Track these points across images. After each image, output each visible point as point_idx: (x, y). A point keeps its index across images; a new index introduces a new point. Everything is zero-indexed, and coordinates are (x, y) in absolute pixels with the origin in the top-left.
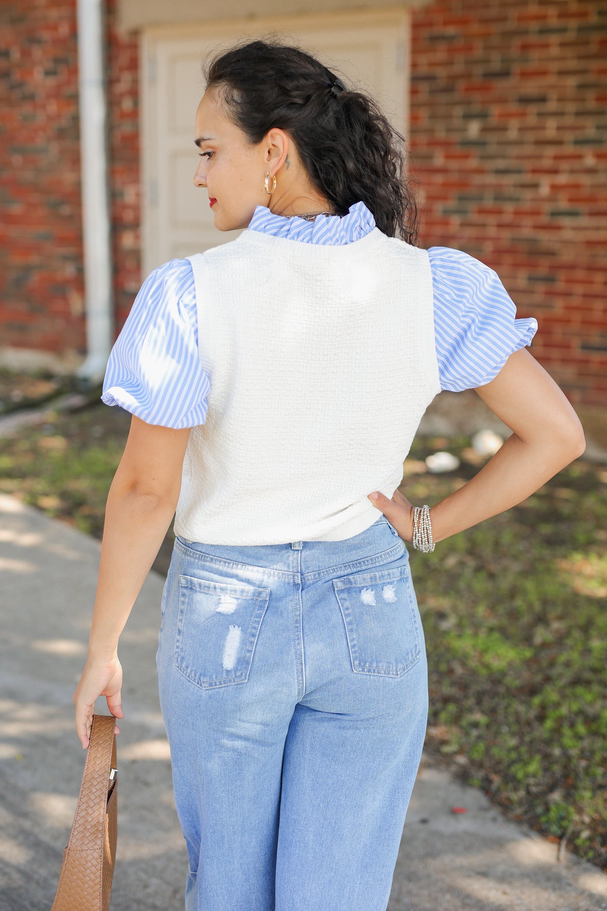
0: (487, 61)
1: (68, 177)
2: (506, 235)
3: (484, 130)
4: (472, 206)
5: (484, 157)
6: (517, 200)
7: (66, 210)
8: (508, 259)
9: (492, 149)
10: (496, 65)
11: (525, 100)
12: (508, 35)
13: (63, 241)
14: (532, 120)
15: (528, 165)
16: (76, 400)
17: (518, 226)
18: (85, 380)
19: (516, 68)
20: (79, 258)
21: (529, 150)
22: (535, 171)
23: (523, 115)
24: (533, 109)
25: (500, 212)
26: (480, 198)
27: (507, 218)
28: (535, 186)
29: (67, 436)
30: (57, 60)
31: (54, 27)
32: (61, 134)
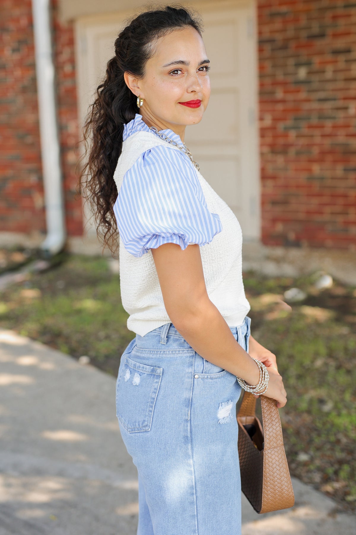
0: (309, 28)
1: (30, 118)
2: (327, 142)
3: (310, 73)
4: (303, 124)
5: (310, 91)
6: (334, 118)
7: (29, 139)
8: (329, 158)
9: (315, 85)
10: (316, 29)
11: (336, 52)
12: (323, 10)
13: (28, 160)
14: (341, 65)
15: (340, 94)
16: (41, 265)
17: (336, 135)
18: (47, 251)
19: (329, 31)
20: (39, 171)
21: (340, 85)
22: (345, 99)
23: (335, 62)
24: (342, 58)
25: (322, 127)
26: (309, 118)
27: (328, 130)
28: (346, 108)
29: (42, 289)
30: (20, 42)
31: (17, 20)
32: (24, 90)
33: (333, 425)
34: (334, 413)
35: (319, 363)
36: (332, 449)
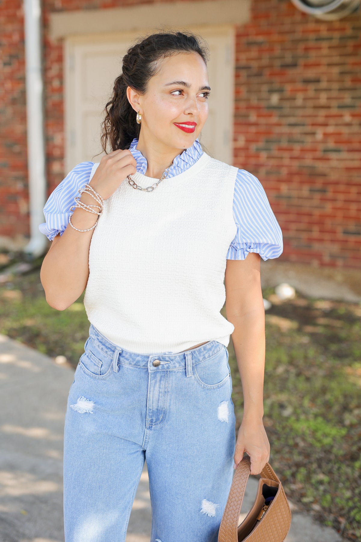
0: (283, 57)
1: (18, 128)
2: (296, 164)
3: (281, 99)
4: (274, 146)
5: (281, 116)
6: (303, 142)
7: (17, 148)
8: (297, 179)
9: (287, 111)
10: (288, 59)
11: (307, 81)
12: (296, 42)
13: (14, 167)
14: (311, 93)
15: (308, 121)
16: (23, 267)
17: (303, 158)
18: (30, 254)
19: (301, 62)
20: (25, 178)
21: (310, 111)
22: (313, 125)
23: (306, 90)
24: (312, 87)
25: (291, 150)
26: (279, 141)
27: (296, 153)
28: (313, 134)
29: (23, 290)
30: (12, 56)
31: (10, 36)
32: (14, 102)
33: (292, 429)
34: (293, 418)
35: (280, 370)
36: (291, 453)
